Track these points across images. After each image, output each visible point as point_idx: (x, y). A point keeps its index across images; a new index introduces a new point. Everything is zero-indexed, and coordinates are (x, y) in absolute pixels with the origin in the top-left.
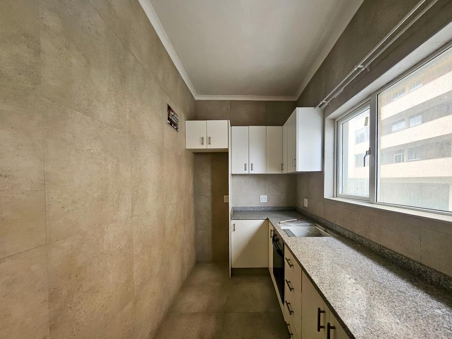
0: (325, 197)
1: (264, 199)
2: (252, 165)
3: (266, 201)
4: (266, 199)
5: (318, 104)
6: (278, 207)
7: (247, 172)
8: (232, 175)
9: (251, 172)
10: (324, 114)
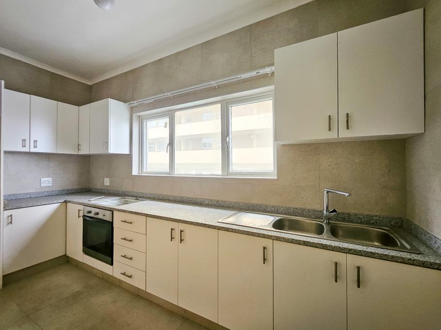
0: (133, 174)
1: (47, 182)
2: (35, 141)
3: (51, 185)
4: (51, 182)
5: (129, 102)
6: (67, 190)
7: (26, 150)
8: (6, 152)
9: (33, 150)
10: (132, 110)
